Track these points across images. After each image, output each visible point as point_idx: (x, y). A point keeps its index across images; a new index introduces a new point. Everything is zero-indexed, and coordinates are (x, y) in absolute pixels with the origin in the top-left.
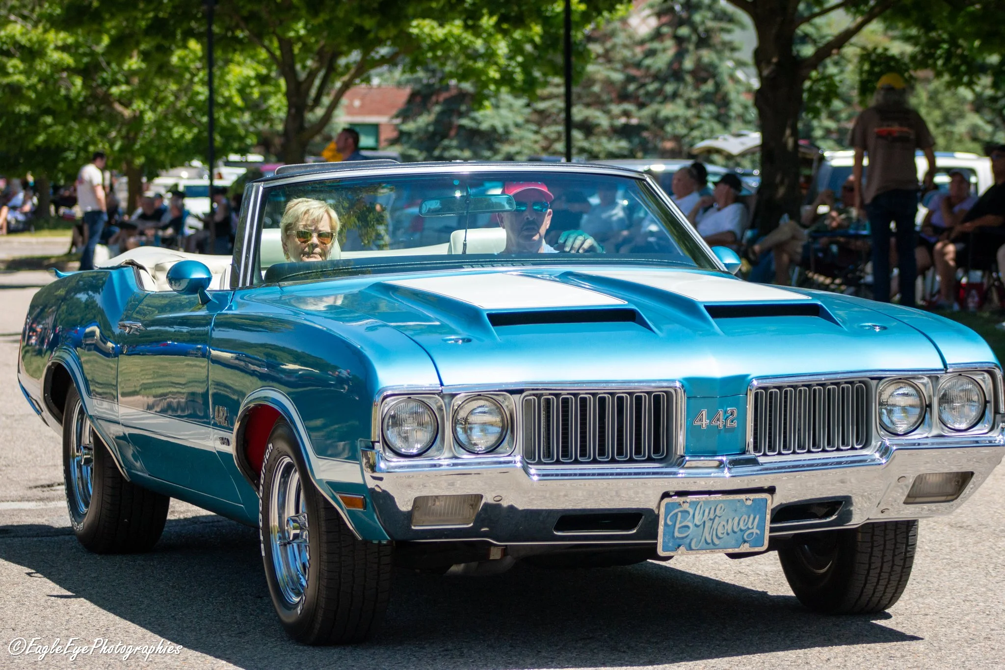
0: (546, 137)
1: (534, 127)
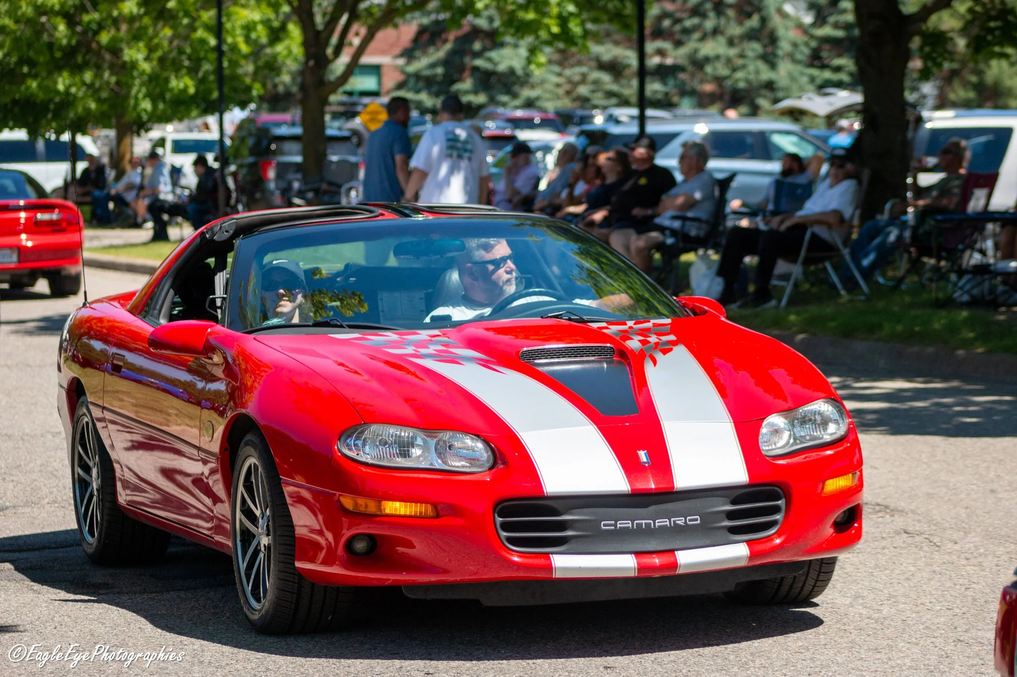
0: (570, 81)
1: (557, 69)
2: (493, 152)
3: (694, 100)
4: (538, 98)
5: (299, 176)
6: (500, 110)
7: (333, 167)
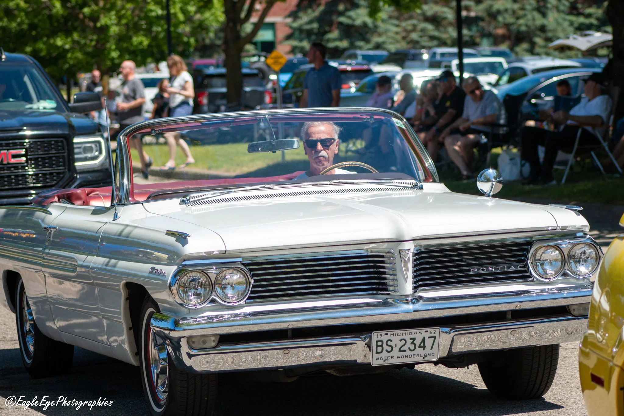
0: (405, 30)
1: (395, 22)
2: (357, 81)
3: (491, 40)
4: (384, 43)
5: (224, 102)
6: (359, 52)
7: (248, 95)
